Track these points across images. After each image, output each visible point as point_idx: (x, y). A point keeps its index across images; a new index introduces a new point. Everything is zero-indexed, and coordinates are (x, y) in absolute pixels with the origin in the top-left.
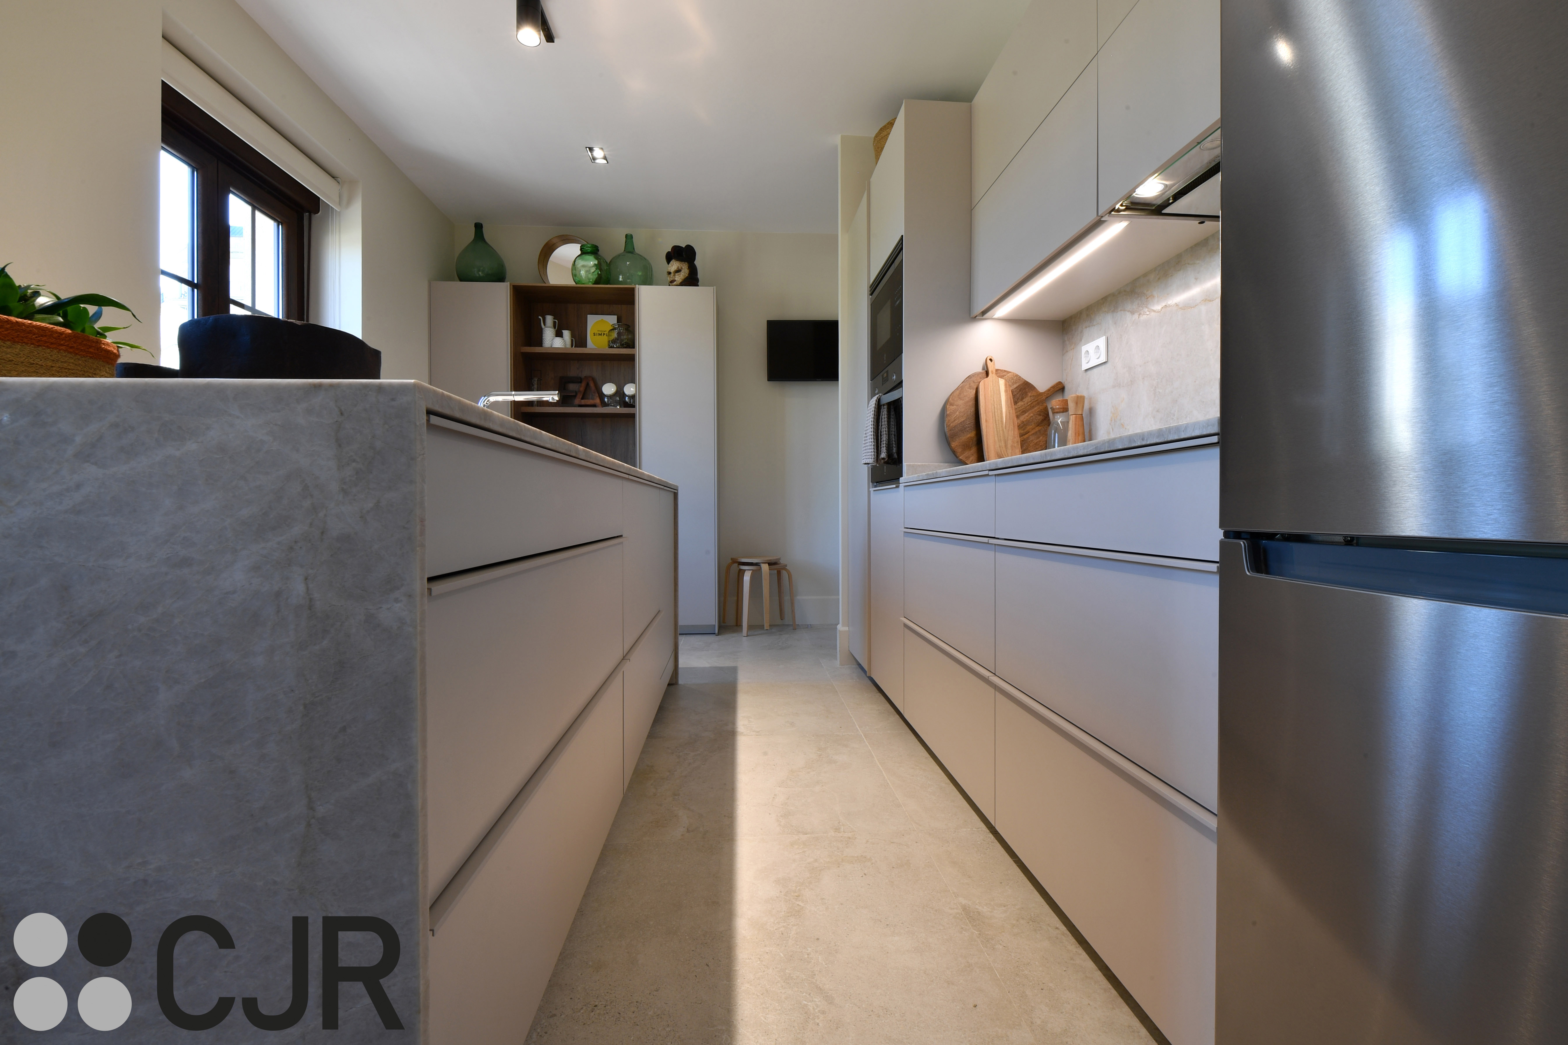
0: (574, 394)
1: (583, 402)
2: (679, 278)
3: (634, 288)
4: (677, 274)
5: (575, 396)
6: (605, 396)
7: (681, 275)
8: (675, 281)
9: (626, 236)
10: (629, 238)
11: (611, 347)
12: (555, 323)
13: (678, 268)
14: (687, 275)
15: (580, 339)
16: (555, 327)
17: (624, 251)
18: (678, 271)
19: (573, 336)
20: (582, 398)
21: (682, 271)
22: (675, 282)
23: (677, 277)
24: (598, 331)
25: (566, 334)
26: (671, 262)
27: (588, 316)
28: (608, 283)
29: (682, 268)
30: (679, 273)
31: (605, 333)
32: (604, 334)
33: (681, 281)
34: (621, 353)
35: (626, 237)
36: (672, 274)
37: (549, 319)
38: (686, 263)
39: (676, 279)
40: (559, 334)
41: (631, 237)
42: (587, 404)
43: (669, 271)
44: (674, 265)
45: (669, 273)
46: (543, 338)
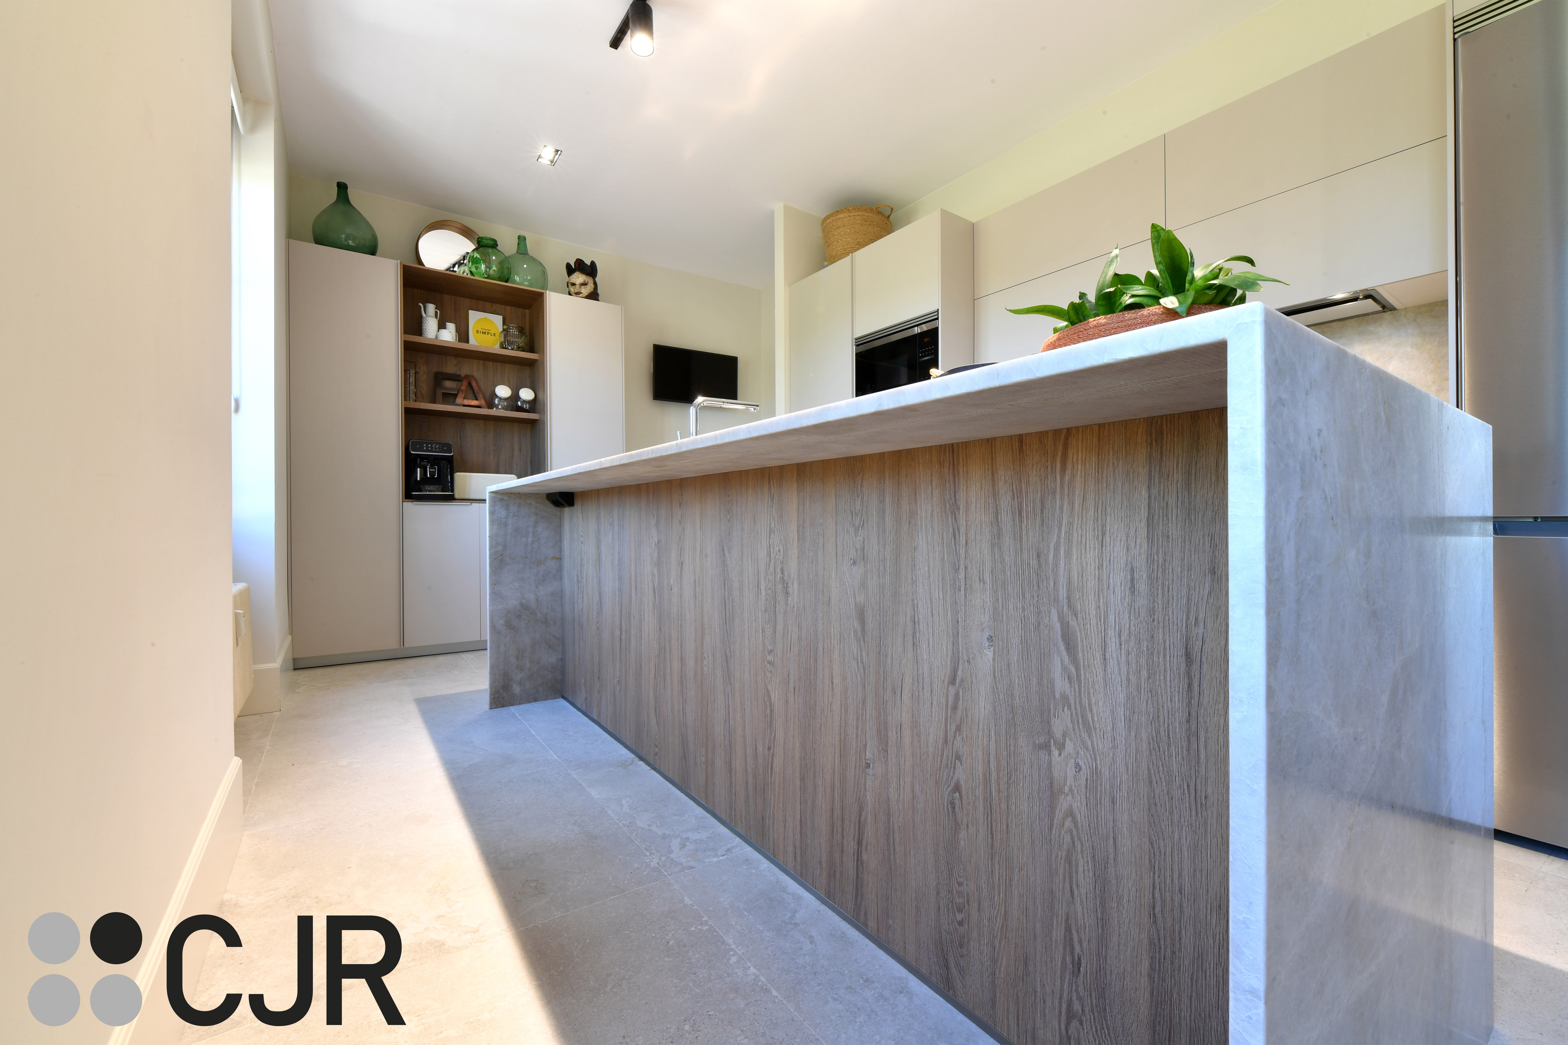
0: (456, 393)
1: (466, 402)
2: (586, 291)
3: (543, 293)
4: (583, 287)
5: (456, 396)
6: (497, 397)
7: (588, 289)
8: (581, 293)
9: (519, 237)
10: (522, 240)
11: (504, 348)
12: (436, 313)
13: (585, 281)
14: (592, 290)
15: (463, 335)
16: (436, 317)
17: (517, 252)
18: (584, 284)
19: (458, 330)
20: (464, 398)
21: (589, 285)
22: (581, 295)
23: (582, 289)
24: (482, 329)
25: (451, 326)
26: (575, 274)
27: (470, 311)
28: (506, 281)
29: (588, 282)
30: (585, 286)
31: (490, 332)
32: (488, 333)
33: (586, 294)
34: (520, 356)
35: (518, 239)
36: (578, 287)
37: (431, 308)
38: (592, 278)
39: (582, 291)
40: (442, 326)
41: (525, 239)
42: (471, 404)
43: (575, 283)
44: (579, 278)
45: (573, 284)
46: (423, 327)
